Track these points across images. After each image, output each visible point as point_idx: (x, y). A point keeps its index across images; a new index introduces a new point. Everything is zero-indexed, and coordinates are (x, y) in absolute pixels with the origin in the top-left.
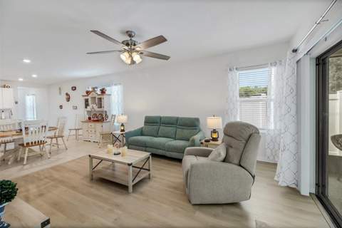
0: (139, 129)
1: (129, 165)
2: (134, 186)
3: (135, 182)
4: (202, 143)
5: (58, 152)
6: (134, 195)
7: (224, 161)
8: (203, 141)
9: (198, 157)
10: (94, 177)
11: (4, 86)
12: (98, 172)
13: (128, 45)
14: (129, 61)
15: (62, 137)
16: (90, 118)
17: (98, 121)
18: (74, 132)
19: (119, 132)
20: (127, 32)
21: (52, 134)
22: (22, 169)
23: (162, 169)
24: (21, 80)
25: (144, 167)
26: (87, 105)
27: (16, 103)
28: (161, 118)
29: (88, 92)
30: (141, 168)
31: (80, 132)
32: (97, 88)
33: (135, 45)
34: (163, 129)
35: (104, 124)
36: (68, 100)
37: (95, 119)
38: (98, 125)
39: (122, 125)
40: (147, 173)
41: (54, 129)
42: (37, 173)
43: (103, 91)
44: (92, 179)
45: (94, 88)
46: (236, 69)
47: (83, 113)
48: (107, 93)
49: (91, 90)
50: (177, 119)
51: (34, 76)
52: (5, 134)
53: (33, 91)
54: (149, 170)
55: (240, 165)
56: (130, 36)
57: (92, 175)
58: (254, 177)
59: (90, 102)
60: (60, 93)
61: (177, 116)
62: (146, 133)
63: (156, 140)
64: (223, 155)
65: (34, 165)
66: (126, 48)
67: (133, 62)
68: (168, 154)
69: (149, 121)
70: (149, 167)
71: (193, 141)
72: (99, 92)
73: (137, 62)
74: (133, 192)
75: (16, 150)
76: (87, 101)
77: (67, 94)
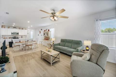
0: (59, 43)
1: (51, 56)
2: (53, 63)
3: (53, 62)
4: (81, 51)
5: (36, 48)
6: (53, 67)
7: (89, 60)
8: (82, 50)
9: (78, 57)
10: (42, 58)
11: (25, 29)
12: (43, 56)
13: (53, 14)
14: (53, 20)
15: (37, 44)
16: (45, 39)
17: (47, 40)
18: (41, 43)
19: (52, 44)
20: (53, 10)
21: (34, 43)
22: (25, 52)
23: (65, 59)
24: (29, 27)
25: (57, 57)
26: (44, 35)
27: (28, 34)
28: (66, 40)
29: (45, 31)
30: (56, 57)
31: (42, 43)
32: (47, 29)
33: (55, 14)
34: (67, 44)
35: (48, 41)
36: (40, 33)
37: (46, 39)
38: (47, 41)
39: (53, 42)
40: (58, 59)
41: (35, 41)
42: (29, 54)
43: (49, 30)
44: (41, 58)
45: (46, 30)
46: (100, 20)
47: (43, 37)
48: (50, 31)
49: (45, 30)
50: (72, 40)
51: (32, 26)
52: (23, 42)
53: (32, 30)
54: (59, 59)
55: (97, 64)
56: (54, 11)
57: (41, 57)
58: (104, 71)
59: (45, 34)
60: (38, 31)
61: (72, 39)
62: (61, 45)
63: (64, 48)
64: (88, 58)
65: (29, 51)
66: (52, 15)
67: (55, 20)
68: (68, 53)
69: (62, 41)
70: (59, 57)
71: (78, 50)
72: (48, 31)
73: (56, 20)
74: (52, 65)
75: (25, 47)
76: (44, 33)
77: (40, 31)
